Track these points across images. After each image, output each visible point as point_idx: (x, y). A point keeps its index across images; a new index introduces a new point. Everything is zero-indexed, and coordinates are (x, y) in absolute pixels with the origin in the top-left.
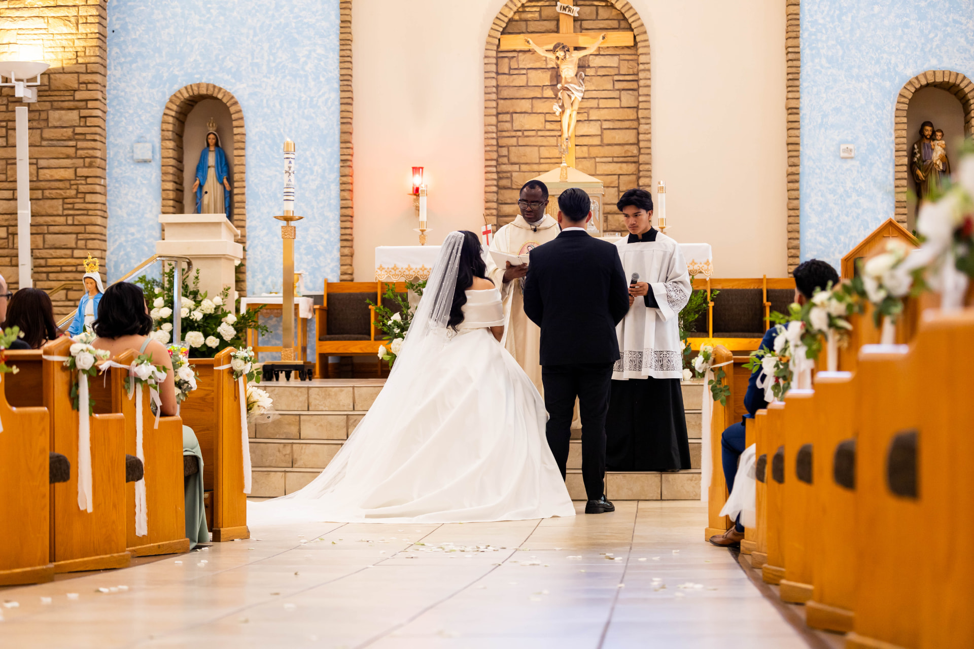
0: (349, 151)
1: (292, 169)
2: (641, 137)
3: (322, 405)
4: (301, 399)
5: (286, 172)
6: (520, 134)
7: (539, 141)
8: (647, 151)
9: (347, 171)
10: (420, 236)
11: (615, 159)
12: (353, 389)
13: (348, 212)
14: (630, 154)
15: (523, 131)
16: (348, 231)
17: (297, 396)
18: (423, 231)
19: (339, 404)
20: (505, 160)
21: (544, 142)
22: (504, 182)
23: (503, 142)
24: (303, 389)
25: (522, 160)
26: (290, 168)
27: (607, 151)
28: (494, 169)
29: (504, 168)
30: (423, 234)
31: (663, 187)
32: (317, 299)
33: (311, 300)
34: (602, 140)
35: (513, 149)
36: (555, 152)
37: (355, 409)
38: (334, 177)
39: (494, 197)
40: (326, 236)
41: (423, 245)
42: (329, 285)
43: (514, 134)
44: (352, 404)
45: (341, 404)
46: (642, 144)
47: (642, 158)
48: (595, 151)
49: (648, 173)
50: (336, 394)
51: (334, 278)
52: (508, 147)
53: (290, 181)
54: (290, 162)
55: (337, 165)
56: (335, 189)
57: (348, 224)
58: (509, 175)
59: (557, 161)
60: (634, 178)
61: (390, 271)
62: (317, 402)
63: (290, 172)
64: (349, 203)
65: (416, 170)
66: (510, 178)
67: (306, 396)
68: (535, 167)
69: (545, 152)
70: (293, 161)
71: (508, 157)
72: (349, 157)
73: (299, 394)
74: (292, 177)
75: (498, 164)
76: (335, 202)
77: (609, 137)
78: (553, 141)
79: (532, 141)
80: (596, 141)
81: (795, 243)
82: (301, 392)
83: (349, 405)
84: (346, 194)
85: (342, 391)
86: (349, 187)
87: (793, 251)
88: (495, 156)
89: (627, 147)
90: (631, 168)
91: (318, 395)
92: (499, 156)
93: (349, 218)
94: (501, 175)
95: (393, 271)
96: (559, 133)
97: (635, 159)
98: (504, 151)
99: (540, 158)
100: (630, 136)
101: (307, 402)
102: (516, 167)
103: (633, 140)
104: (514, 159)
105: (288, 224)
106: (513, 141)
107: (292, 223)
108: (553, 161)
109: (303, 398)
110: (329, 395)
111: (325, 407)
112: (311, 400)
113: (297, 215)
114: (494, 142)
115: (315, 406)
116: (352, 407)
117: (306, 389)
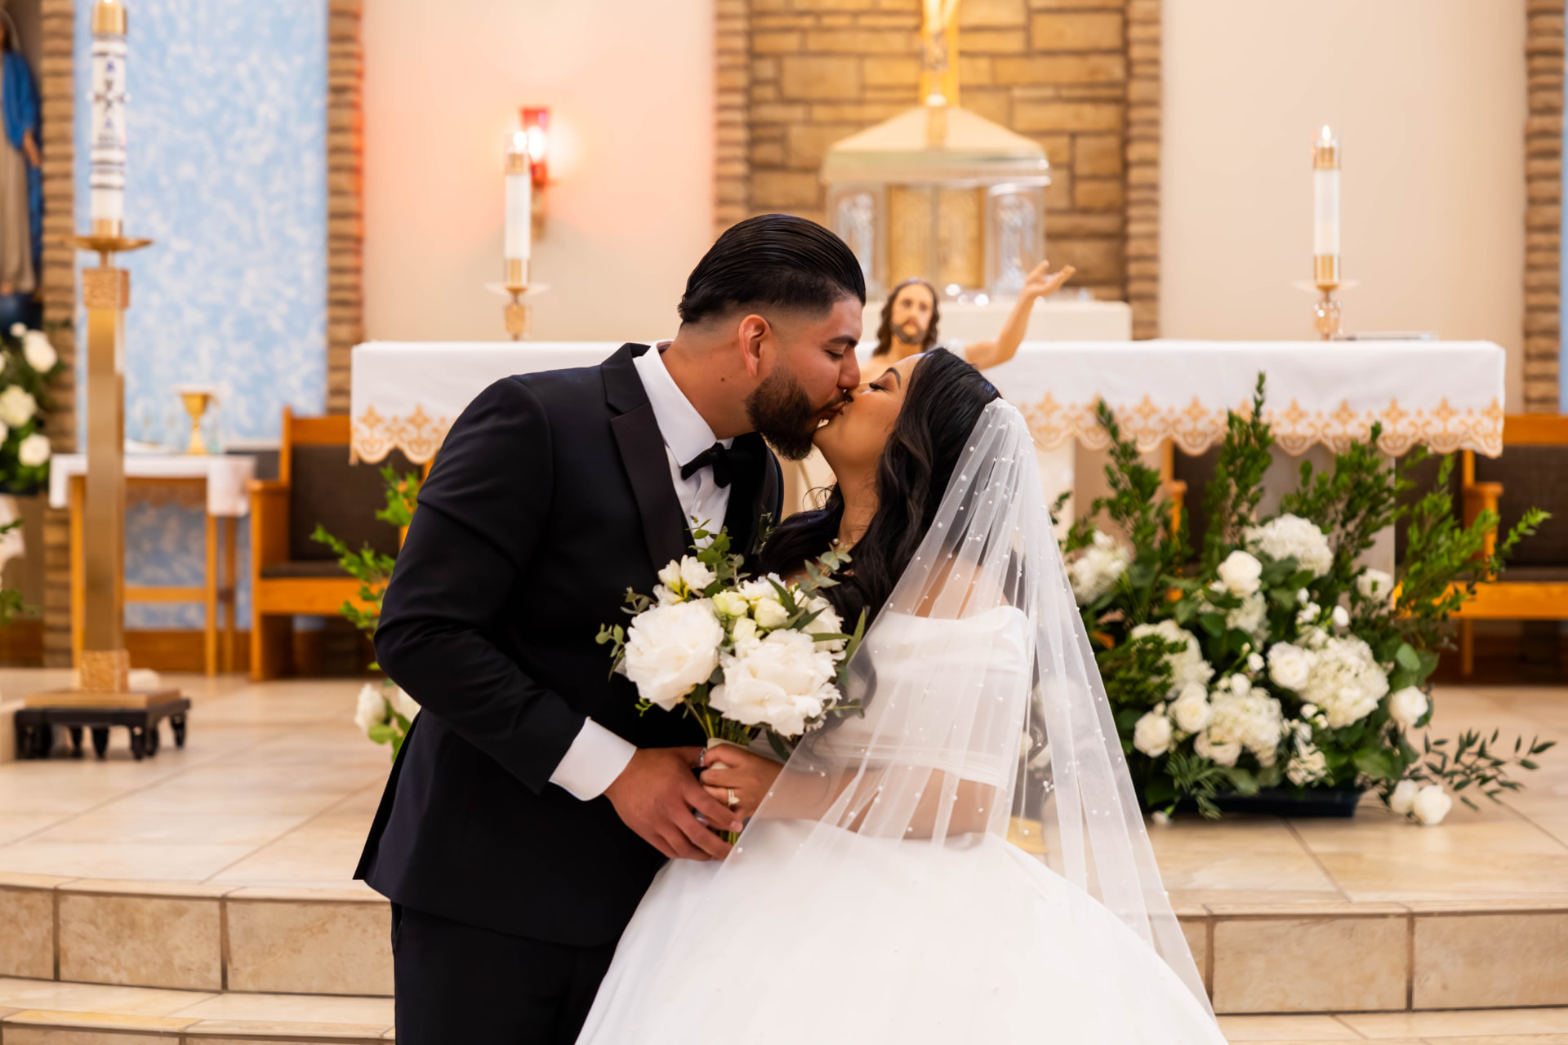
0: (352, 64)
1: (118, 88)
2: (1136, 32)
3: (104, 963)
4: (28, 935)
5: (98, 98)
6: (807, 22)
7: (861, 42)
8: (1150, 70)
9: (345, 117)
10: (508, 309)
11: (1065, 93)
12: (223, 907)
13: (349, 227)
14: (1102, 78)
15: (818, 14)
16: (348, 279)
17: (13, 921)
18: (516, 292)
19: (169, 963)
20: (768, 92)
21: (875, 44)
22: (767, 152)
23: (764, 43)
24: (38, 896)
25: (817, 92)
26: (109, 85)
27: (1041, 68)
28: (738, 116)
29: (768, 112)
30: (516, 301)
31: (1331, 151)
32: (264, 461)
33: (247, 464)
34: (1029, 40)
35: (792, 65)
36: (906, 72)
37: (231, 985)
38: (310, 132)
39: (738, 191)
40: (290, 292)
41: (516, 338)
42: (295, 423)
43: (791, 21)
44: (217, 966)
45: (177, 962)
46: (1137, 52)
47: (1137, 90)
48: (1009, 71)
49: (1150, 131)
50: (157, 925)
51: (310, 405)
52: (778, 57)
53: (108, 124)
54: (110, 67)
55: (318, 101)
56: (312, 168)
57: (347, 261)
58: (775, 132)
59: (910, 97)
60: (1112, 142)
61: (403, 430)
62: (90, 949)
63: (111, 96)
64: (350, 204)
65: (532, 115)
66: (782, 140)
67: (49, 924)
68: (851, 112)
69: (876, 73)
70: (119, 65)
71: (776, 82)
72: (350, 81)
73: (23, 915)
74: (118, 114)
75: (751, 104)
76: (314, 200)
77: (1048, 31)
78: (897, 42)
79: (843, 41)
80: (1014, 43)
81: (1546, 320)
82: (30, 908)
83: (208, 968)
84: (344, 180)
85: (180, 913)
86: (349, 160)
87: (1542, 344)
88: (740, 79)
89: (1095, 61)
90: (1106, 116)
91: (92, 922)
92: (755, 82)
93: (351, 245)
94: (761, 132)
95: (411, 428)
96: (910, 22)
97: (1117, 92)
98: (766, 69)
99: (864, 87)
100: (1104, 31)
101: (50, 946)
102: (797, 112)
103: (1111, 39)
104: (792, 89)
105: (104, 261)
106: (791, 42)
107: (118, 260)
108: (900, 95)
109: (37, 932)
110: (133, 925)
111: (117, 971)
112: (66, 941)
113: (130, 235)
114: (739, 43)
115: (83, 964)
116: (216, 976)
117: (49, 899)
